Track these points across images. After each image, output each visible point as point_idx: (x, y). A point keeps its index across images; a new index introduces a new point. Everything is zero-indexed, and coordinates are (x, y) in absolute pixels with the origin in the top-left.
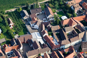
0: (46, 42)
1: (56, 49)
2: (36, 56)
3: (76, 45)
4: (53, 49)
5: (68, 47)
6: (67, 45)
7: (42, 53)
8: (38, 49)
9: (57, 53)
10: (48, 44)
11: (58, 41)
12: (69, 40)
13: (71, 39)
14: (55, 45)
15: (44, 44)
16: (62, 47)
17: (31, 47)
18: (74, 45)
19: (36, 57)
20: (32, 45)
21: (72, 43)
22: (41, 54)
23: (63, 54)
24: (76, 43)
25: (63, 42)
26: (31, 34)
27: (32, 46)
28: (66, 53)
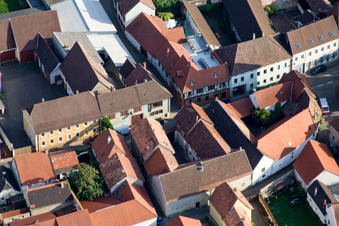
0: (144, 52)
1: (200, 90)
2: (82, 134)
3: (321, 68)
5: (275, 80)
6: (268, 68)
7: (118, 115)
8: (96, 93)
9: (207, 111)
10: (155, 62)
11: (215, 47)
13: (291, 35)
14: (198, 68)
15: (133, 62)
16: (239, 77)
17: (52, 81)
18: (311, 72)
20: (57, 71)
21: (299, 55)
22: (112, 121)
23: (245, 120)
24: (321, 59)
25: (244, 52)
26: (53, 7)
27: (58, 78)
28: (263, 112)
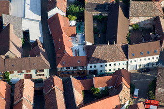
3: (146, 69)
4: (59, 66)
5: (112, 71)
8: (7, 57)
9: (63, 82)
12: (125, 49)
18: (141, 70)
28: (96, 90)
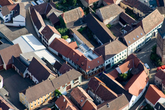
1: (93, 70)
3: (139, 50)
4: (87, 71)
5: (122, 58)
6: (119, 54)
7: (61, 87)
13: (126, 38)
14: (90, 60)
16: (108, 61)
17: (24, 76)
18: (135, 52)
19: (49, 99)
20: (27, 72)
21: (130, 46)
22: (59, 90)
23: (117, 80)
24: (138, 46)
25: (108, 49)
27: (27, 74)
28: (124, 75)
